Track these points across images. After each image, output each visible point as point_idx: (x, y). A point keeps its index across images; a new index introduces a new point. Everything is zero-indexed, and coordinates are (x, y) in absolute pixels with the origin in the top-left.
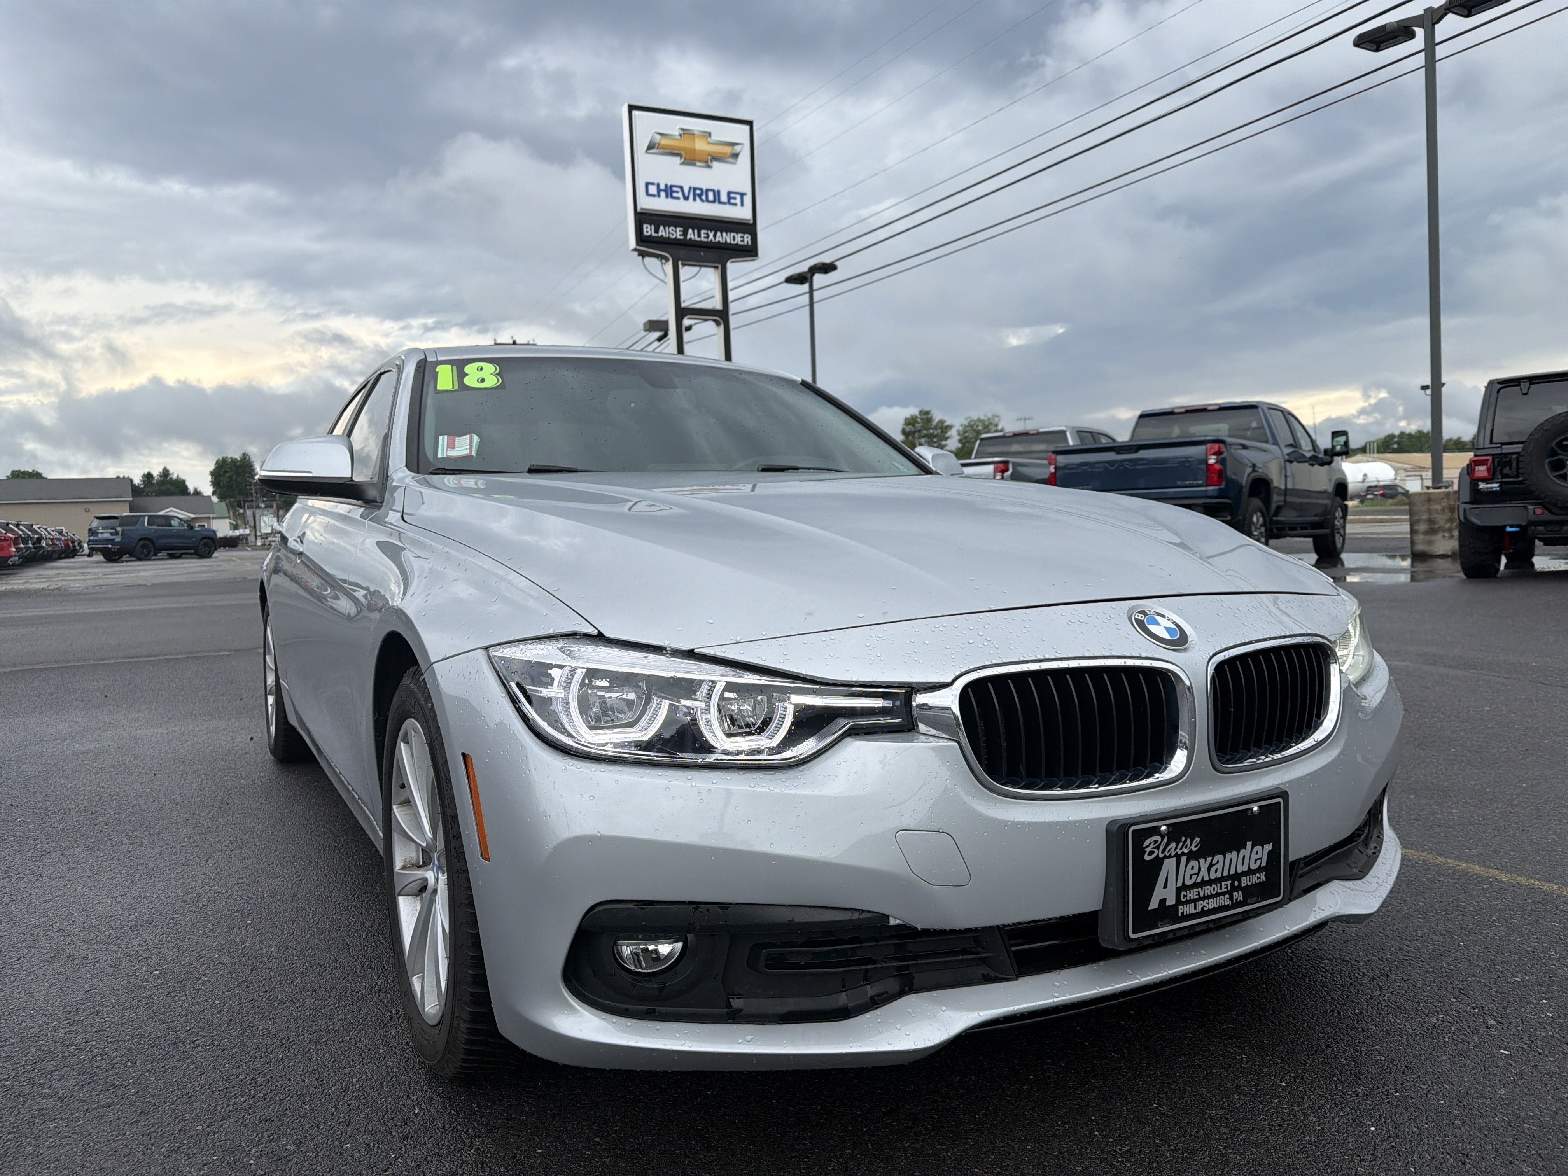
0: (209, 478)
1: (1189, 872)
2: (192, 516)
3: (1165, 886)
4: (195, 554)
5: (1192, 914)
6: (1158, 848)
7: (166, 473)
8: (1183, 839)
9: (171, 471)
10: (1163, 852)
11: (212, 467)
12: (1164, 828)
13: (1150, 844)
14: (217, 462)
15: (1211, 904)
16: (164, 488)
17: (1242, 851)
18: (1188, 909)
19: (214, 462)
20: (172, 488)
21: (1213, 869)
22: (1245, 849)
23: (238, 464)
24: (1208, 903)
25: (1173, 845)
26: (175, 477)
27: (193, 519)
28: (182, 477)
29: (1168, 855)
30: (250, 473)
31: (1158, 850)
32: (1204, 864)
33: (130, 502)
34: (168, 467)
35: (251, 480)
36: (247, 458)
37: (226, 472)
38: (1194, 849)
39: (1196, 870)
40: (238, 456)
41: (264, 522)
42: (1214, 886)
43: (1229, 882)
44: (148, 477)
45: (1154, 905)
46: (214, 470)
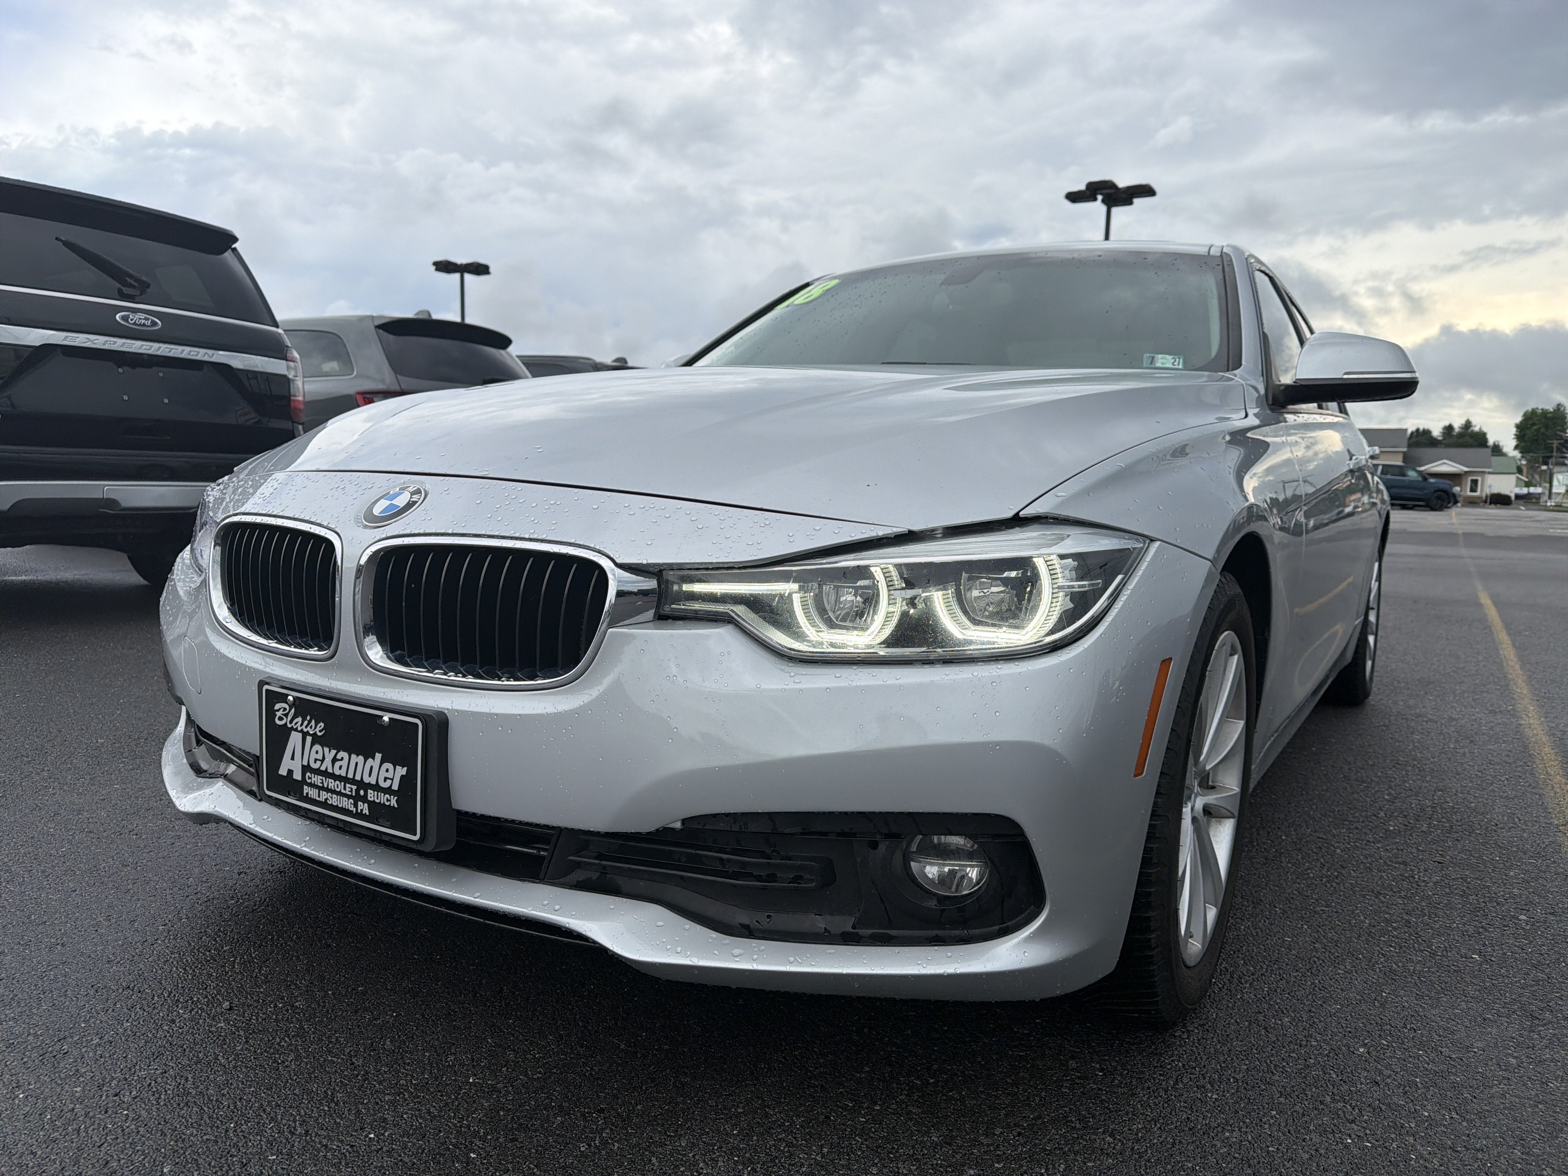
0: (1514, 430)
1: (313, 756)
2: (1466, 469)
3: (293, 758)
4: (1426, 506)
5: (315, 800)
6: (286, 715)
7: (1468, 425)
8: (308, 718)
9: (1474, 423)
10: (291, 722)
11: (1518, 419)
12: (290, 698)
13: (280, 709)
14: (1525, 415)
15: (334, 800)
16: (1461, 441)
17: (370, 760)
18: (313, 793)
19: (1522, 414)
20: (1471, 441)
21: (337, 764)
22: (374, 759)
23: (1549, 415)
24: (332, 798)
25: (299, 719)
26: (1476, 429)
27: (1466, 472)
28: (1485, 430)
29: (295, 727)
30: (1562, 426)
31: (287, 718)
32: (330, 755)
33: (1404, 453)
34: (1471, 419)
35: (1562, 434)
36: (1562, 409)
37: (1533, 424)
38: (319, 734)
39: (320, 757)
40: (1550, 408)
41: (1558, 481)
42: (338, 782)
43: (354, 787)
44: (1449, 429)
45: (283, 771)
46: (1521, 422)
